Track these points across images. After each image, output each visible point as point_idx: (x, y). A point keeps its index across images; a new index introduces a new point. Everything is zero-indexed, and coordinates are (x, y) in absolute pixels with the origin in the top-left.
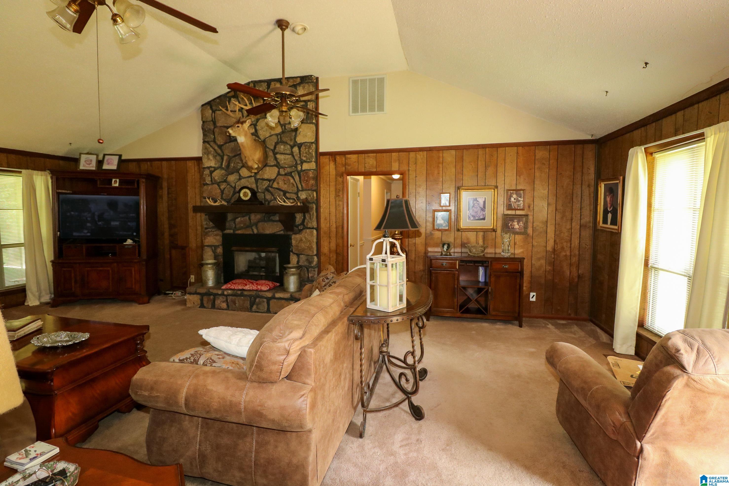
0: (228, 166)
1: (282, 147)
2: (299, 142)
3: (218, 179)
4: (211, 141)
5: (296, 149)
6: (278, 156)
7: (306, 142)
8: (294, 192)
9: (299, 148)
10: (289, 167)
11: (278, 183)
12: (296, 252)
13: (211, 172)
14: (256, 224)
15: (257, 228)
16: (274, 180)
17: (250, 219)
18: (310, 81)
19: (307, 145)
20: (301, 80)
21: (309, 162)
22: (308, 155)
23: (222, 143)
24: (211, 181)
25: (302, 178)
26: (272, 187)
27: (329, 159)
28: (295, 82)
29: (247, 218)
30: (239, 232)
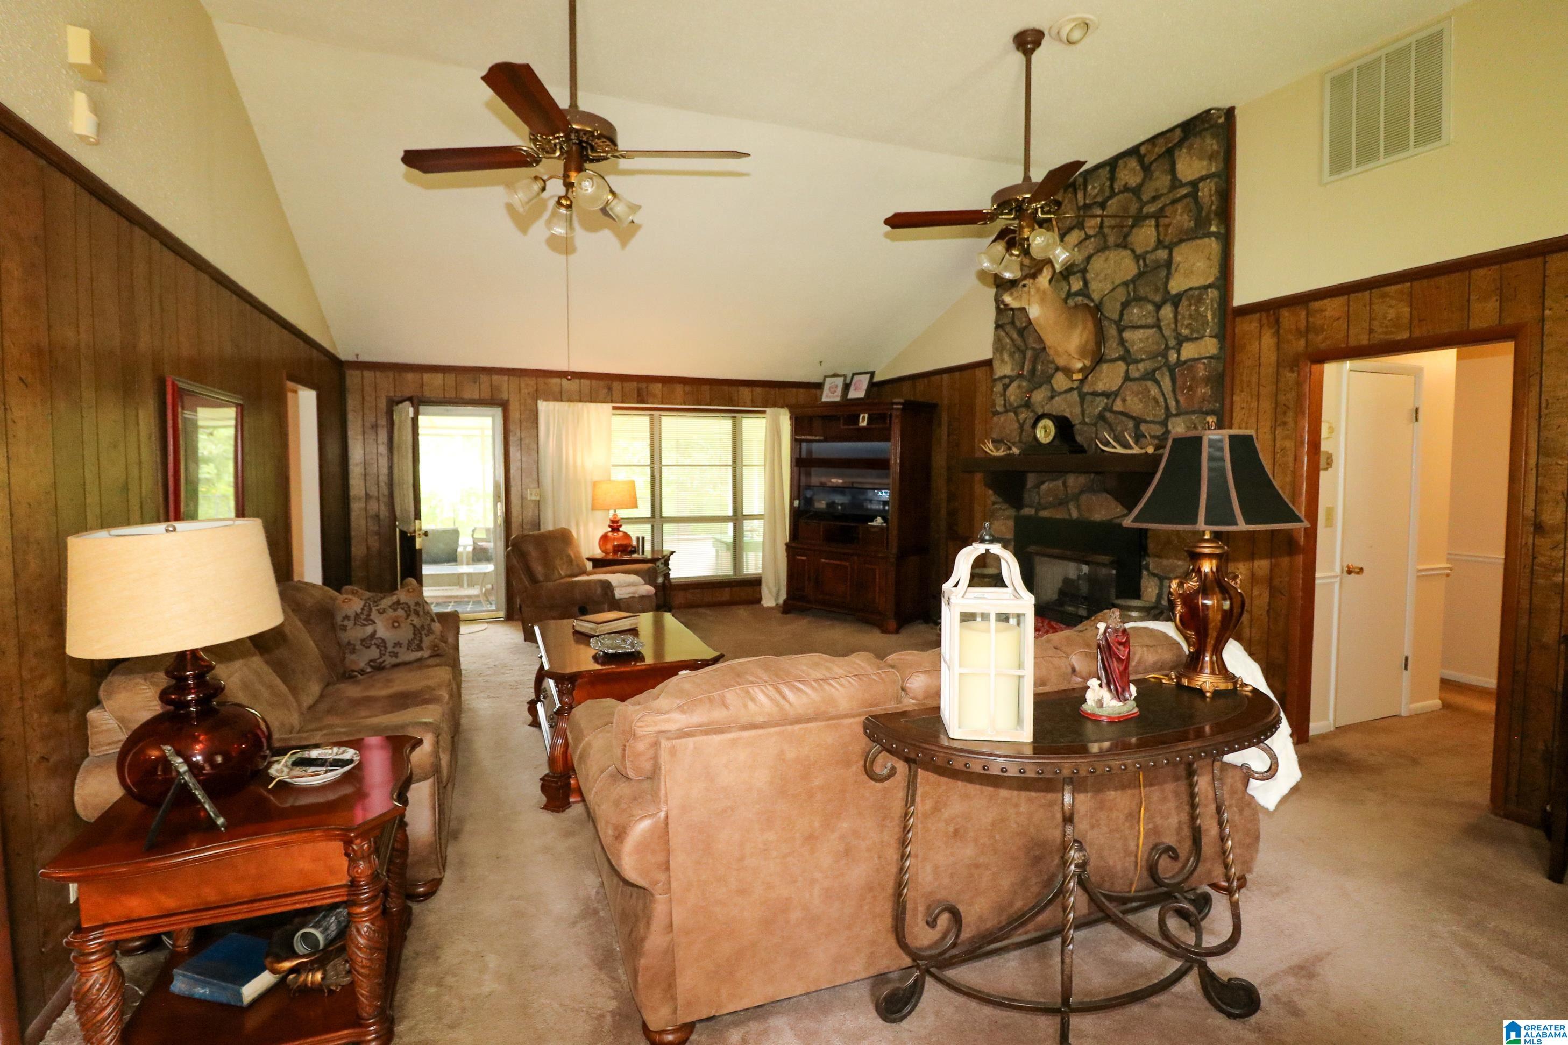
0: (1033, 371)
1: (1135, 311)
2: (1174, 292)
3: (1015, 400)
4: (1008, 324)
5: (1167, 312)
6: (1127, 335)
7: (1191, 289)
8: (1159, 420)
9: (1176, 306)
10: (1149, 359)
11: (1124, 400)
12: (1155, 571)
13: (1006, 387)
14: (1076, 498)
15: (1078, 508)
16: (1116, 394)
17: (1064, 484)
18: (1207, 125)
19: (1192, 296)
20: (1183, 131)
21: (1197, 339)
22: (1196, 320)
23: (1024, 325)
24: (1005, 405)
25: (1179, 382)
26: (1111, 411)
27: (1260, 320)
28: (1170, 142)
29: (1060, 483)
30: (1044, 514)
